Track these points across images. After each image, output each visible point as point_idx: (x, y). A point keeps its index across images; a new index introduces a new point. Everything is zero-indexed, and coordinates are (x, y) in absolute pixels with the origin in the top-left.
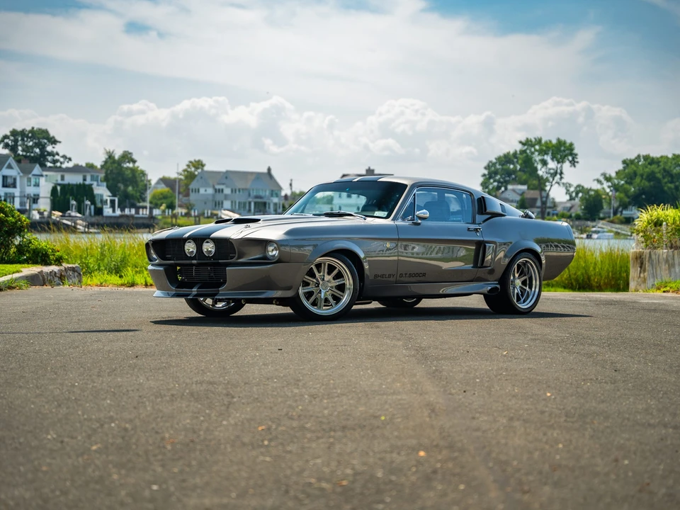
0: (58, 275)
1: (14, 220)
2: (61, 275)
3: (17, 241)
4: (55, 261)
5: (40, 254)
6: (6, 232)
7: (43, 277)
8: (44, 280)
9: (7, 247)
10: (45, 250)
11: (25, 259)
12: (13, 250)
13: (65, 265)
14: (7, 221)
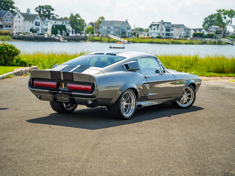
0: (28, 71)
1: (14, 51)
2: (30, 71)
3: (16, 57)
4: (29, 65)
5: (24, 63)
6: (12, 55)
7: (22, 72)
8: (23, 73)
9: (13, 60)
10: (25, 61)
11: (18, 65)
12: (15, 61)
13: (33, 67)
14: (12, 51)
